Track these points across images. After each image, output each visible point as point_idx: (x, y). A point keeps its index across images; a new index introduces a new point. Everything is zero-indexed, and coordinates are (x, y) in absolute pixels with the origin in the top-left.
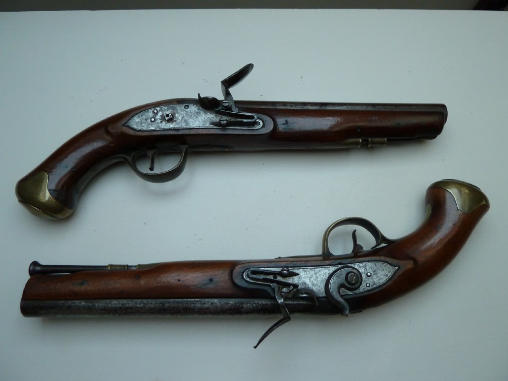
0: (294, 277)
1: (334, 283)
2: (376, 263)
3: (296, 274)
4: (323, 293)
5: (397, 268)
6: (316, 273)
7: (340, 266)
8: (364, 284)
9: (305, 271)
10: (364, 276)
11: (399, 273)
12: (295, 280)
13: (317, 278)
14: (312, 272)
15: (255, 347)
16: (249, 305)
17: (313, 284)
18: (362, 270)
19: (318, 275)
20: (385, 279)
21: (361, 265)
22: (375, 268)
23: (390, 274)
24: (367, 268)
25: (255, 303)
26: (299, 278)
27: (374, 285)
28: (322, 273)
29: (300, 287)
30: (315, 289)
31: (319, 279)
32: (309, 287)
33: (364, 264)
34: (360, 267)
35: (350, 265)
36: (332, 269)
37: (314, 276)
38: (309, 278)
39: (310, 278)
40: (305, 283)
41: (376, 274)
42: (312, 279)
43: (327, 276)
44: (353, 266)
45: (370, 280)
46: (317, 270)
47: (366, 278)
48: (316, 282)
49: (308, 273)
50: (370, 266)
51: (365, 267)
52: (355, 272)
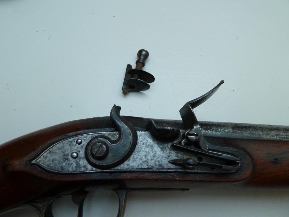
0: (176, 158)
1: (124, 147)
2: (60, 171)
3: (172, 162)
4: (140, 135)
5: (33, 162)
6: (147, 162)
7: (113, 170)
8: (85, 143)
9: (160, 165)
10: (82, 153)
11: (33, 154)
12: (174, 156)
14: (151, 163)
15: (222, 82)
16: (226, 131)
17: (152, 147)
18: (83, 162)
19: (144, 159)
20: (54, 148)
21: (83, 169)
22: (64, 164)
23: (45, 155)
24: (74, 165)
25: (219, 132)
26: (169, 156)
27: (71, 142)
28: (139, 162)
29: (169, 145)
30: (150, 141)
32: (158, 144)
33: (78, 170)
34: (84, 166)
35: (98, 170)
36: (124, 166)
37: (149, 157)
38: (157, 156)
39: (154, 156)
40: (162, 149)
41: (64, 155)
42: (152, 154)
43: (131, 158)
44: (94, 169)
45: (75, 148)
46: (145, 166)
47: (79, 151)
48: (147, 150)
49: (157, 163)
50: (71, 167)
51: (78, 165)
52: (93, 160)
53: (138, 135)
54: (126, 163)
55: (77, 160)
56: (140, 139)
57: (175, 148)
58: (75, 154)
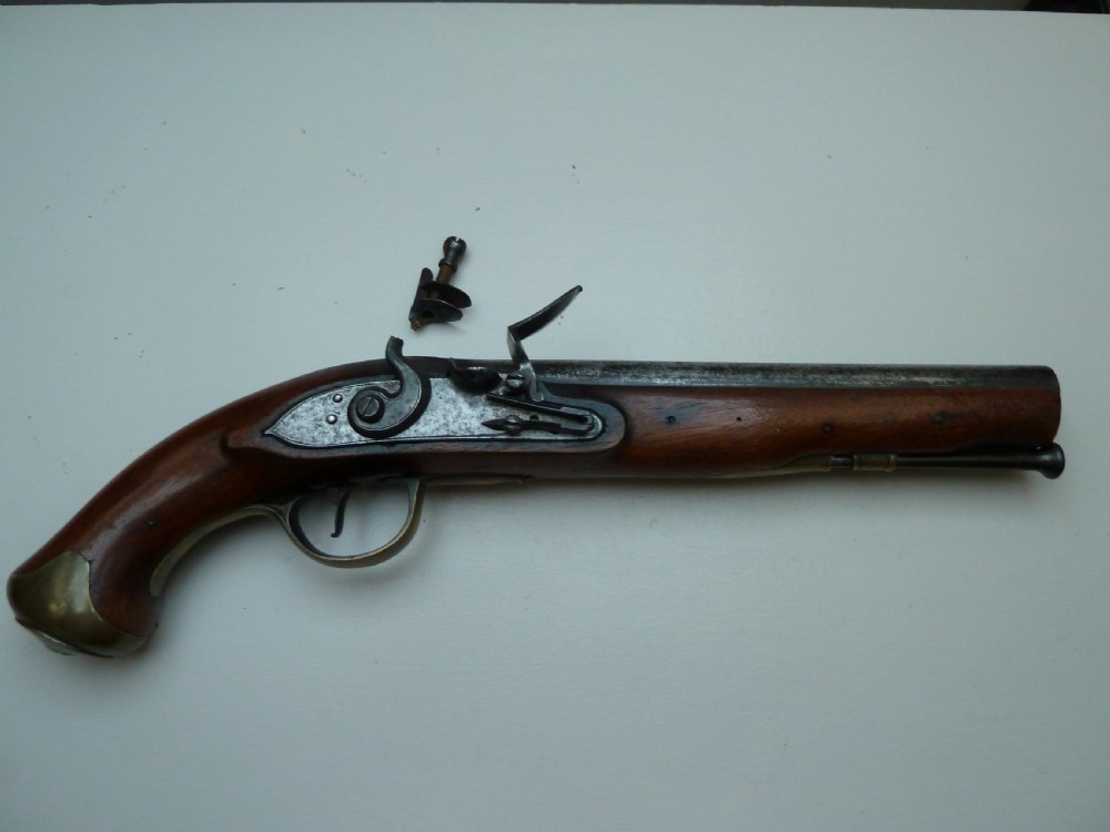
0: (494, 418)
1: (408, 401)
2: (311, 444)
3: (488, 424)
4: (436, 384)
5: (268, 432)
6: (446, 425)
7: (393, 439)
8: (347, 400)
9: (468, 429)
10: (343, 416)
11: (267, 420)
12: (491, 413)
13: (445, 416)
14: (454, 427)
15: (580, 289)
16: (590, 374)
17: (454, 401)
18: (346, 429)
19: (443, 421)
20: (299, 409)
21: (345, 441)
22: (316, 434)
23: (286, 420)
24: (332, 434)
25: (577, 375)
26: (482, 416)
27: (326, 399)
28: (432, 426)
29: (483, 397)
30: (452, 393)
31: (439, 414)
32: (465, 396)
33: (338, 443)
34: (348, 436)
35: (370, 440)
36: (411, 433)
37: (450, 419)
38: (463, 415)
39: (459, 416)
40: (471, 405)
41: (316, 420)
42: (455, 413)
43: (422, 420)
44: (363, 439)
45: (332, 408)
46: (443, 432)
47: (339, 413)
48: (447, 406)
49: (463, 427)
50: (326, 437)
51: (338, 435)
52: (361, 424)
53: (432, 384)
54: (413, 428)
55: (336, 425)
56: (434, 391)
57: (494, 401)
58: (332, 418)
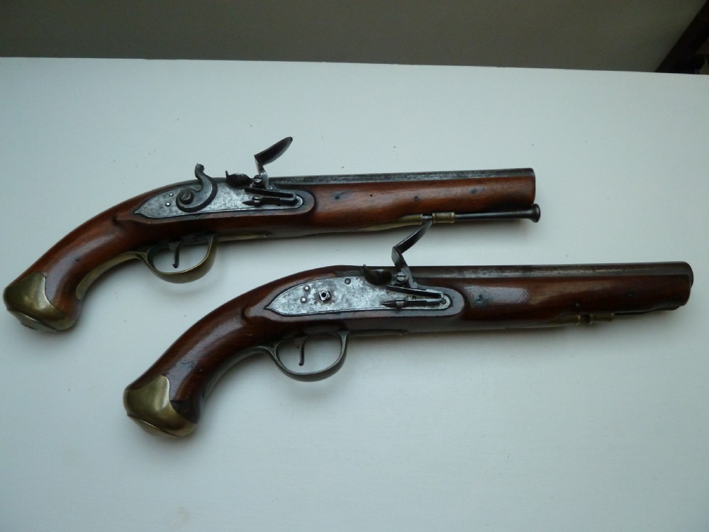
0: (248, 200)
1: (206, 193)
2: (158, 216)
3: (246, 203)
5: (136, 212)
6: (225, 204)
7: (198, 212)
8: (175, 195)
9: (236, 206)
10: (174, 203)
11: (135, 207)
12: (247, 198)
13: (224, 200)
14: (228, 205)
17: (228, 193)
18: (175, 208)
19: (223, 203)
21: (174, 214)
22: (160, 212)
23: (144, 206)
24: (168, 211)
26: (243, 199)
27: (165, 195)
28: (218, 205)
29: (243, 190)
30: (228, 189)
31: (221, 199)
32: (234, 190)
33: (171, 215)
34: (176, 212)
35: (187, 213)
36: (207, 209)
37: (227, 201)
38: (233, 199)
39: (231, 200)
40: (237, 194)
41: (160, 205)
42: (229, 199)
43: (213, 203)
45: (168, 199)
46: (223, 207)
47: (172, 202)
48: (226, 196)
49: (233, 205)
50: (166, 213)
51: (171, 211)
52: (182, 205)
53: (218, 186)
54: (208, 206)
55: (170, 207)
56: (219, 189)
57: (248, 191)
58: (168, 204)
